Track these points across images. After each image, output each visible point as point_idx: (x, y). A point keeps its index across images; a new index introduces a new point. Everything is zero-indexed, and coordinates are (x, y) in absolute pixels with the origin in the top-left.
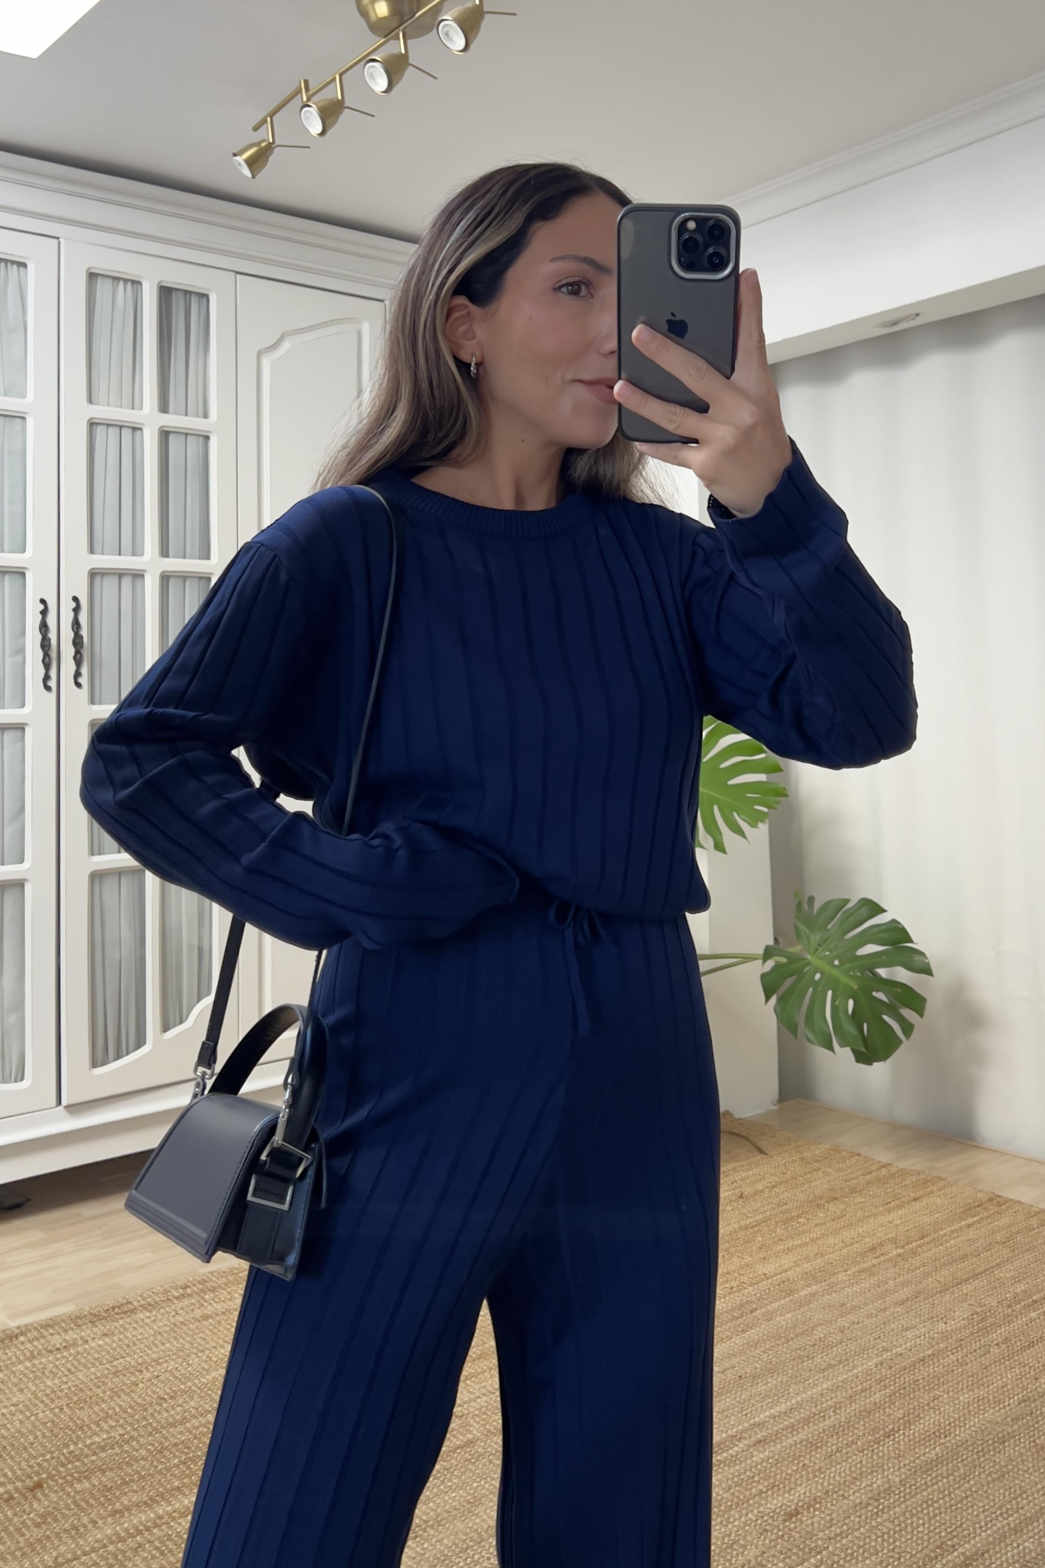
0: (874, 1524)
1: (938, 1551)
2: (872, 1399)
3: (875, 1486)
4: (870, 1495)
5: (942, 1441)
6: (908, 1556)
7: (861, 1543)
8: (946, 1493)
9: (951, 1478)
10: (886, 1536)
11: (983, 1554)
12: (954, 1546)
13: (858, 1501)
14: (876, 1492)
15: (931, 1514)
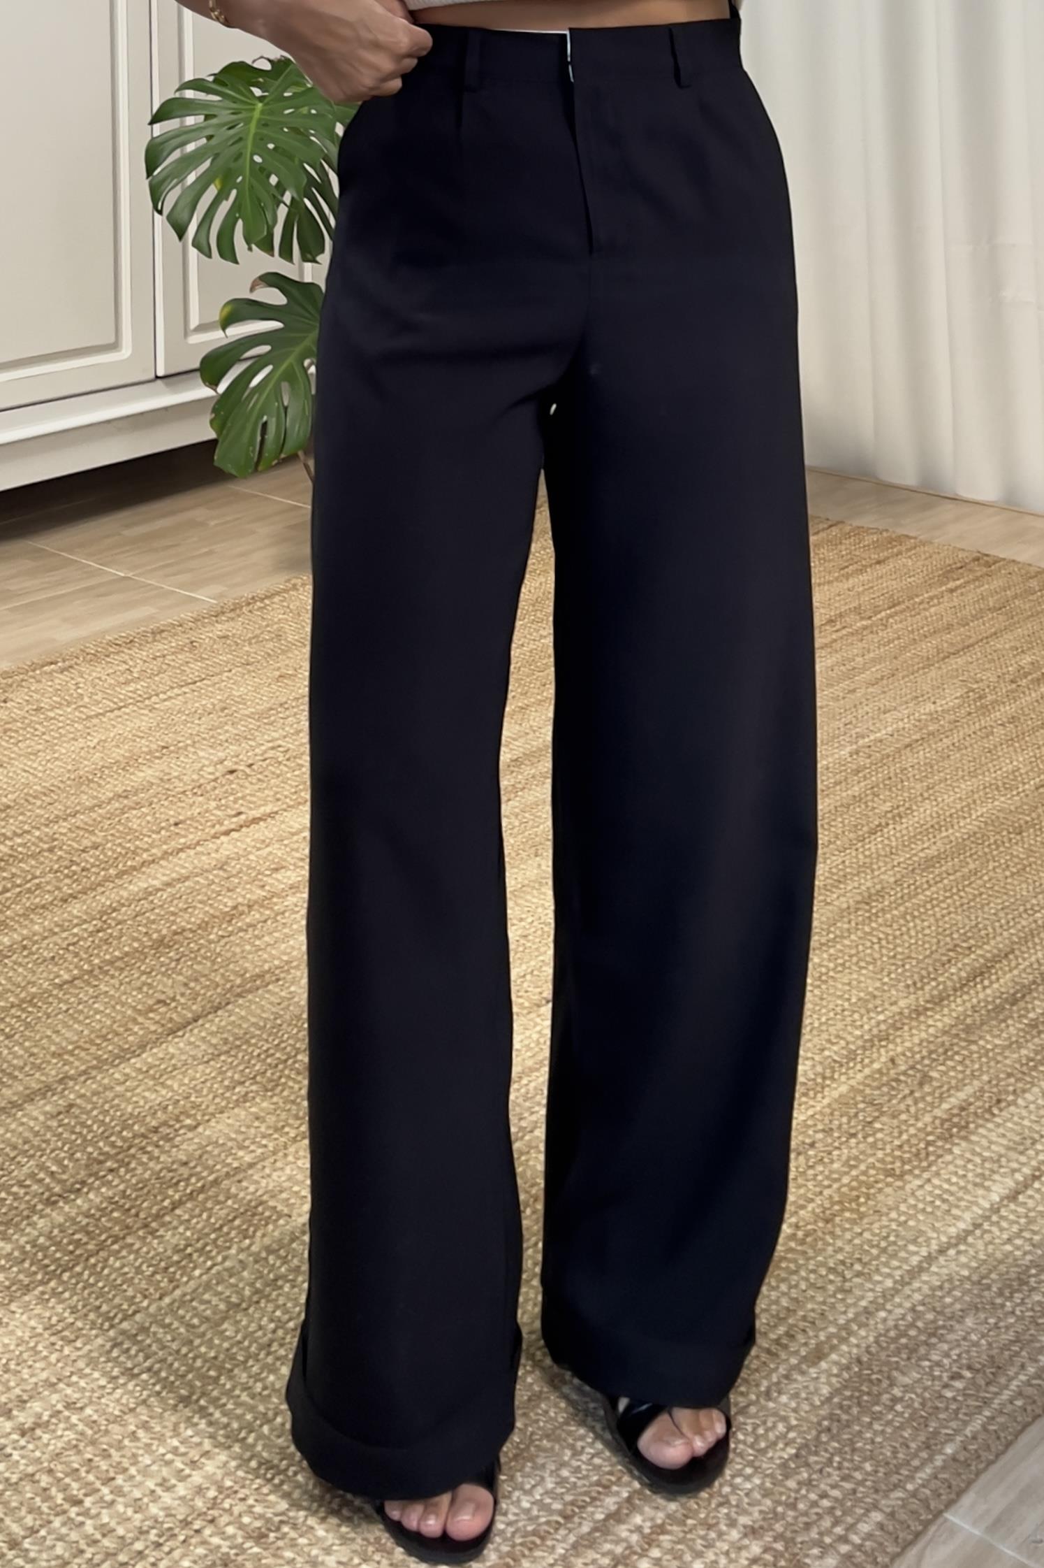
0: (867, 929)
1: (951, 954)
2: (849, 792)
3: (863, 888)
4: (859, 898)
5: (944, 834)
6: (914, 962)
7: (853, 952)
8: (955, 890)
9: (958, 874)
10: (884, 943)
11: (1006, 956)
12: (969, 948)
13: (845, 906)
14: (866, 894)
15: (938, 915)
